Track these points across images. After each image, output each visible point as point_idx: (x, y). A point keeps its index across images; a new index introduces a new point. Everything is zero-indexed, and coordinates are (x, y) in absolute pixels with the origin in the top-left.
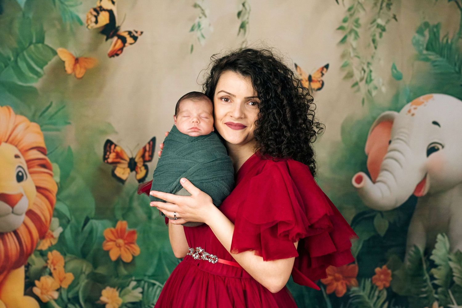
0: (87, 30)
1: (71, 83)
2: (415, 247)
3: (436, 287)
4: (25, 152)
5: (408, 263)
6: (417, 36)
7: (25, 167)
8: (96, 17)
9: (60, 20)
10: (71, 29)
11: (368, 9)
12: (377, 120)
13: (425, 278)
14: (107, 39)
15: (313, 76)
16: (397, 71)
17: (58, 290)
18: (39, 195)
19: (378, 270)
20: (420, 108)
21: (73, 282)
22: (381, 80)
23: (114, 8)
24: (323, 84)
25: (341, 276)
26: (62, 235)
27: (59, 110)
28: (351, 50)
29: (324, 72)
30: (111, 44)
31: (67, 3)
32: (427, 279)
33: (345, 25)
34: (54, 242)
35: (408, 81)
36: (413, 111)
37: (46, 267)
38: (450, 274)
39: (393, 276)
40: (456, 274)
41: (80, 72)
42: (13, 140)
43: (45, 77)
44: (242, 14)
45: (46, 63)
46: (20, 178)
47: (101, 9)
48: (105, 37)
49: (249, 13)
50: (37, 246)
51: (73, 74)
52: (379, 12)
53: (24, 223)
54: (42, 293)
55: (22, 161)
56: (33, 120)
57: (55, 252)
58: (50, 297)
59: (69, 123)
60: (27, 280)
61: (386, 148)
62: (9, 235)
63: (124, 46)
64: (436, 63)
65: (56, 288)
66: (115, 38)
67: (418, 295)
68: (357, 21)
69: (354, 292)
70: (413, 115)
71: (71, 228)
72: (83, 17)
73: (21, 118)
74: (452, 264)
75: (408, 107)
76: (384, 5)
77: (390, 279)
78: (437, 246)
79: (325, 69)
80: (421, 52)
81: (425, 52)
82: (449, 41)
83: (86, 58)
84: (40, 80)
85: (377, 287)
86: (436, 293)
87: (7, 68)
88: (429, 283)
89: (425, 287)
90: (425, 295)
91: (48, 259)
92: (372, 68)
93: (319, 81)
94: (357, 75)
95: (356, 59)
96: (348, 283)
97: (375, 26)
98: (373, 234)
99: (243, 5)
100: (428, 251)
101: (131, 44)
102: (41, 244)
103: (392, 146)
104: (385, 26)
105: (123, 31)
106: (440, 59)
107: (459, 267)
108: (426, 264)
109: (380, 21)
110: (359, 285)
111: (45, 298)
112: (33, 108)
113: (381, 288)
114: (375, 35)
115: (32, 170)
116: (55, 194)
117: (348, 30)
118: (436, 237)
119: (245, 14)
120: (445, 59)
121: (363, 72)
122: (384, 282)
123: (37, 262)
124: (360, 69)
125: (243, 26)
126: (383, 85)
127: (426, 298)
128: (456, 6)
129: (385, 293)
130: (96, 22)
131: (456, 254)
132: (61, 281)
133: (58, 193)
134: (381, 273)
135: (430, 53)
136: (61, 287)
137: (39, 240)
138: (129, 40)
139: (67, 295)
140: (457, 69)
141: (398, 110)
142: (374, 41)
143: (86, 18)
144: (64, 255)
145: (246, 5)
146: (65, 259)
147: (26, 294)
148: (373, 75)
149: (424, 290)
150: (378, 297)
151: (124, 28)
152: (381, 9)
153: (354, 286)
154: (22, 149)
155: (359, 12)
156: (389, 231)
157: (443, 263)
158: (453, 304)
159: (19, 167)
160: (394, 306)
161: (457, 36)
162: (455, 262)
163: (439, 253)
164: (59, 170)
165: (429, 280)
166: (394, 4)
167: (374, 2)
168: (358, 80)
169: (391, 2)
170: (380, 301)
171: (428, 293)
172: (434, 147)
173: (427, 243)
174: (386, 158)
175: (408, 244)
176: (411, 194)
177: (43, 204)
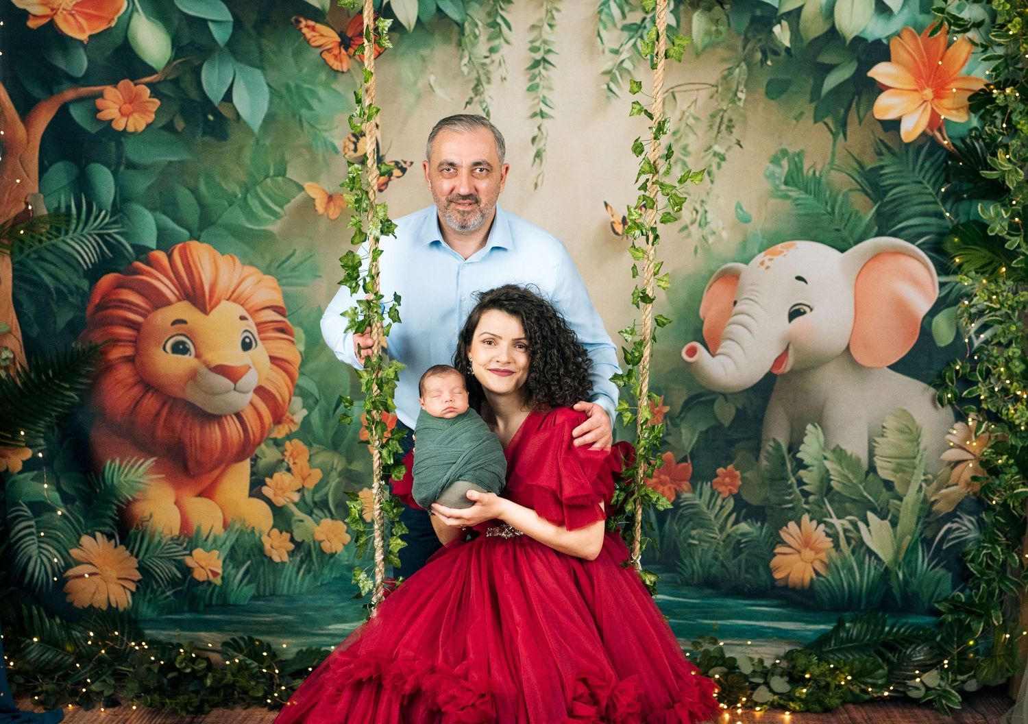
1: (322, 227)
2: (774, 440)
3: (806, 494)
4: (254, 312)
5: (764, 463)
6: (772, 167)
7: (255, 331)
8: (355, 144)
9: (309, 148)
10: (324, 160)
11: (700, 133)
12: (716, 274)
13: (789, 482)
16: (744, 212)
17: (299, 491)
18: (274, 366)
19: (720, 470)
20: (777, 258)
21: (321, 481)
22: (720, 223)
25: (668, 478)
26: (306, 419)
27: (305, 260)
31: (318, 127)
32: (792, 483)
34: (295, 429)
35: (759, 223)
36: (767, 263)
37: (283, 460)
38: (826, 479)
39: (743, 479)
40: (835, 477)
41: (334, 212)
42: (238, 297)
43: (285, 218)
44: (537, 139)
45: (289, 201)
46: (247, 346)
47: (362, 134)
49: (546, 139)
50: (269, 434)
51: (326, 214)
52: (716, 137)
53: (251, 403)
54: (274, 494)
55: (251, 325)
56: (267, 271)
57: (295, 440)
58: (288, 500)
59: (320, 277)
60: (253, 478)
61: (732, 310)
62: (229, 418)
63: (390, 180)
64: (799, 202)
65: (297, 488)
67: (780, 505)
68: (685, 148)
69: (686, 499)
70: (768, 268)
71: (319, 411)
73: (250, 269)
74: (828, 464)
75: (760, 257)
76: (723, 127)
77: (740, 483)
78: (806, 439)
80: (777, 188)
81: (783, 187)
82: (817, 174)
84: (279, 222)
85: (720, 493)
86: (806, 503)
87: (233, 207)
88: (797, 491)
89: (790, 494)
90: (790, 505)
91: (286, 450)
92: (707, 208)
94: (687, 216)
96: (678, 488)
97: (712, 154)
98: (713, 423)
99: (539, 128)
100: (793, 448)
101: (399, 177)
102: (276, 431)
103: (738, 307)
104: (724, 154)
105: (388, 162)
106: (804, 196)
107: (840, 469)
108: (791, 466)
109: (717, 148)
110: (693, 490)
111: (279, 501)
112: (268, 257)
113: (726, 495)
114: (710, 166)
115: (264, 335)
116: (297, 367)
118: (805, 429)
119: (541, 140)
120: (812, 197)
121: (694, 212)
122: (730, 487)
123: (268, 454)
124: (691, 208)
125: (538, 155)
126: (724, 229)
127: (790, 509)
128: (825, 128)
129: (732, 502)
130: (355, 150)
131: (834, 451)
132: (304, 480)
134: (726, 475)
135: (790, 188)
136: (303, 486)
137: (272, 425)
138: (396, 172)
139: (312, 498)
140: (829, 209)
141: (747, 262)
142: (710, 174)
143: (343, 145)
144: (310, 446)
145: (542, 128)
146: (310, 451)
147: (251, 495)
148: (710, 216)
149: (788, 498)
150: (722, 507)
152: (718, 132)
153: (686, 492)
154: (250, 308)
155: (688, 136)
156: (734, 420)
157: (816, 463)
158: (831, 517)
159: (247, 331)
160: (745, 519)
161: (827, 167)
162: (832, 461)
163: (810, 449)
164: (303, 336)
165: (795, 485)
166: (737, 127)
167: (708, 124)
168: (688, 222)
169: (733, 123)
170: (723, 513)
171: (795, 503)
172: (799, 310)
173: (791, 436)
174: (729, 324)
175: (764, 437)
176: (767, 370)
177: (280, 378)
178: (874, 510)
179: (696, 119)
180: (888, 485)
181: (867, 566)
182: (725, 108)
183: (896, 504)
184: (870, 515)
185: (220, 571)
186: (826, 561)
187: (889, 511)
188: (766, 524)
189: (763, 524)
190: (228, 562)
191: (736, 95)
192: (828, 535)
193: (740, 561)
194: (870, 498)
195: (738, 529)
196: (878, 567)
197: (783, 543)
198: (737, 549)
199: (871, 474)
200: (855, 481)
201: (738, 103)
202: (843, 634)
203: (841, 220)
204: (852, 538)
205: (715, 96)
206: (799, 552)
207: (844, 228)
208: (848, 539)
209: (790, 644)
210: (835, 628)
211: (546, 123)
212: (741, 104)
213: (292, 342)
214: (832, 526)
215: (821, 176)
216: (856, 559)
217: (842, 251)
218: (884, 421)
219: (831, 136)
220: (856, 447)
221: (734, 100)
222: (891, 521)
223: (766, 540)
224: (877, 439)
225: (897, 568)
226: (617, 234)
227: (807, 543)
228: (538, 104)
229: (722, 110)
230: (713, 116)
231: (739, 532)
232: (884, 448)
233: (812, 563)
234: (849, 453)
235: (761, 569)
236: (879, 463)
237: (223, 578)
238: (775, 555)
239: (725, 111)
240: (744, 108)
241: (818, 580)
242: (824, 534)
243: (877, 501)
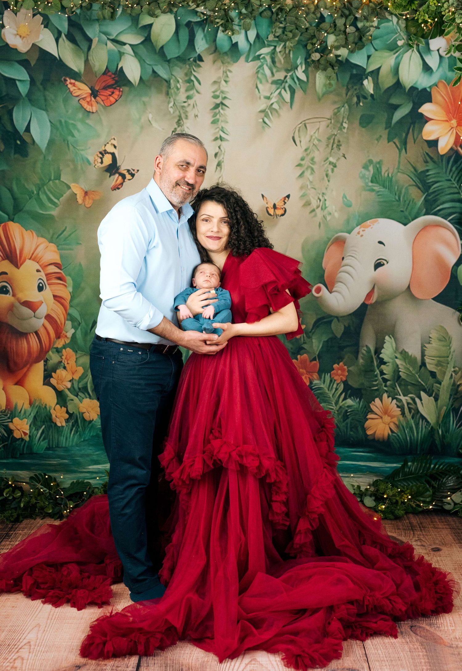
0: (95, 169)
1: (81, 212)
2: (367, 346)
3: (385, 380)
4: (44, 267)
5: (361, 361)
6: (363, 171)
7: (45, 279)
8: (101, 158)
9: (73, 161)
10: (82, 169)
11: (321, 149)
12: (331, 240)
13: (376, 373)
14: (110, 176)
15: (277, 204)
16: (348, 200)
17: (70, 381)
18: (56, 302)
19: (335, 366)
20: (367, 230)
21: (83, 374)
22: (334, 207)
23: (116, 152)
24: (285, 211)
25: (305, 371)
26: (74, 335)
27: (72, 233)
28: (308, 183)
29: (286, 201)
30: (113, 180)
31: (78, 148)
32: (377, 374)
33: (303, 162)
34: (68, 341)
35: (357, 207)
36: (361, 233)
37: (61, 362)
38: (396, 371)
39: (349, 371)
40: (402, 369)
41: (89, 202)
42: (35, 257)
43: (60, 206)
44: (218, 155)
45: (62, 196)
46: (40, 289)
47: (106, 152)
48: (109, 174)
49: (224, 154)
50: (54, 345)
51: (83, 204)
52: (331, 152)
53: (43, 325)
54: (57, 383)
55: (42, 275)
56: (51, 241)
57: (68, 349)
58: (65, 387)
59: (80, 244)
60: (45, 373)
61: (341, 263)
62: (31, 334)
63: (124, 181)
64: (380, 193)
65: (69, 380)
66: (117, 175)
67: (370, 387)
68: (312, 159)
69: (316, 384)
70: (362, 236)
71: (81, 329)
72: (91, 159)
73: (42, 240)
74: (398, 362)
75: (357, 229)
76: (335, 146)
77: (347, 374)
78: (385, 346)
79: (287, 199)
80: (366, 185)
81: (370, 184)
82: (390, 175)
83: (93, 191)
84: (57, 208)
85: (335, 380)
86: (386, 386)
87: (31, 200)
88: (380, 378)
89: (376, 381)
90: (376, 388)
91: (63, 355)
92: (326, 198)
93: (282, 209)
94: (314, 203)
95: (313, 190)
96: (311, 377)
97: (328, 163)
98: (331, 336)
99: (219, 147)
100: (378, 351)
101: (129, 180)
102: (57, 343)
103: (345, 261)
104: (336, 163)
105: (122, 170)
106: (382, 190)
107: (404, 364)
108: (377, 362)
109: (331, 159)
110: (320, 378)
111: (60, 387)
112: (51, 231)
113: (339, 381)
114: (328, 171)
115: (50, 282)
116: (68, 302)
117: (306, 167)
118: (384, 339)
119: (220, 155)
120: (387, 190)
121: (319, 201)
122: (341, 376)
123: (54, 358)
124: (317, 198)
125: (219, 165)
126: (336, 211)
127: (376, 390)
128: (394, 145)
129: (342, 386)
130: (102, 163)
131: (401, 353)
132: (73, 374)
133: (71, 301)
134: (339, 369)
135: (374, 184)
136: (73, 378)
137: (55, 339)
138: (128, 176)
139: (78, 385)
140: (397, 198)
141: (349, 232)
142: (327, 175)
143: (94, 159)
144: (76, 352)
145: (222, 148)
146: (76, 356)
147: (44, 384)
148: (327, 203)
149: (375, 383)
150: (336, 389)
151: (123, 167)
152: (332, 149)
153: (316, 380)
154: (43, 264)
155: (314, 151)
156: (344, 333)
157: (391, 360)
158: (400, 395)
159: (40, 279)
160: (350, 397)
161: (396, 171)
162: (400, 359)
163: (387, 353)
164: (71, 282)
165: (379, 375)
166: (343, 145)
167: (326, 144)
168: (315, 207)
169: (341, 143)
170: (337, 393)
171: (379, 386)
172: (380, 263)
173: (376, 344)
174: (340, 272)
175: (361, 344)
176: (362, 302)
177: (59, 310)
178: (425, 391)
179: (319, 140)
180: (433, 374)
181: (420, 426)
182: (336, 134)
183: (437, 387)
184: (422, 393)
185: (28, 432)
186: (397, 423)
187: (433, 391)
188: (362, 400)
189: (360, 400)
190: (32, 426)
191: (342, 125)
192: (398, 407)
193: (347, 424)
194: (422, 383)
195: (346, 403)
196: (427, 426)
197: (372, 412)
198: (345, 416)
199: (423, 368)
200: (413, 372)
201: (343, 130)
202: (407, 470)
203: (404, 205)
204: (412, 408)
205: (330, 126)
206: (381, 418)
207: (406, 210)
208: (410, 409)
209: (377, 476)
210: (402, 465)
211: (224, 144)
212: (345, 131)
213: (66, 286)
214: (400, 401)
215: (392, 177)
216: (414, 422)
217: (405, 224)
218: (431, 333)
219: (398, 151)
220: (414, 351)
221: (341, 128)
222: (434, 397)
223: (362, 409)
224: (426, 345)
225: (438, 428)
226: (270, 215)
227: (386, 412)
228: (219, 132)
229: (334, 134)
230: (329, 139)
231: (346, 405)
232: (431, 350)
233: (389, 424)
234: (410, 354)
235: (359, 428)
236: (427, 360)
237: (30, 436)
238: (367, 420)
239: (336, 135)
240: (347, 133)
241: (392, 435)
242: (396, 406)
243: (426, 385)
